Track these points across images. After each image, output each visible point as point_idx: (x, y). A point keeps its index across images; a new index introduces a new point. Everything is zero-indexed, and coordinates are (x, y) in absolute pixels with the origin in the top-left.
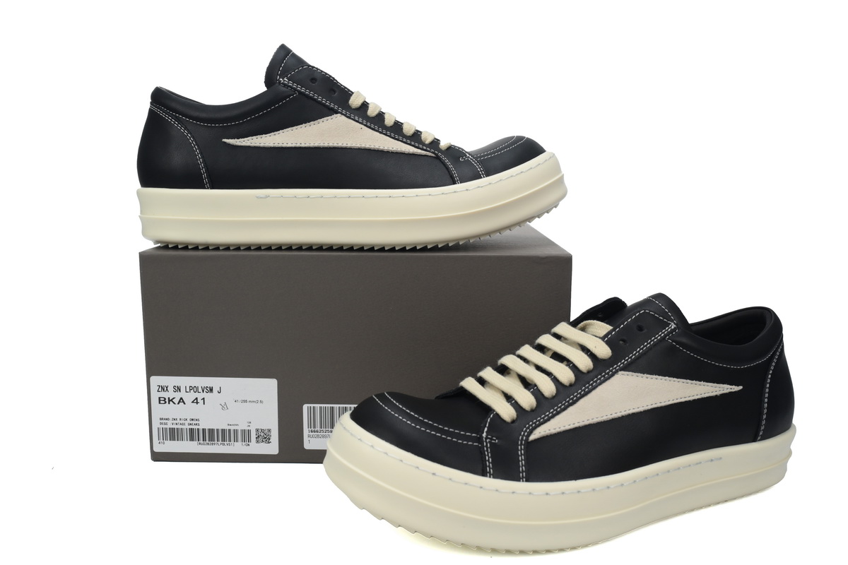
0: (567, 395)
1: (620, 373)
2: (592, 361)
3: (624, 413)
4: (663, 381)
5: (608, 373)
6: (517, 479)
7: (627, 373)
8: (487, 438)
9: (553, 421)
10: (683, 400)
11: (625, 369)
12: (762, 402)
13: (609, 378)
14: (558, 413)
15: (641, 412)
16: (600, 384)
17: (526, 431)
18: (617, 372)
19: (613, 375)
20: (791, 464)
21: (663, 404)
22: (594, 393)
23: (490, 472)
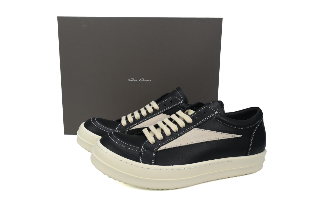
0: (174, 135)
1: (194, 128)
2: (185, 124)
3: (194, 143)
4: (210, 132)
5: (190, 128)
6: (151, 164)
7: (197, 129)
8: (142, 149)
9: (167, 144)
10: (218, 139)
11: (197, 127)
12: (250, 141)
13: (190, 130)
14: (170, 142)
15: (201, 143)
16: (187, 132)
17: (157, 147)
18: (193, 128)
19: (192, 129)
20: (265, 163)
21: (209, 140)
22: (184, 135)
23: (141, 161)
